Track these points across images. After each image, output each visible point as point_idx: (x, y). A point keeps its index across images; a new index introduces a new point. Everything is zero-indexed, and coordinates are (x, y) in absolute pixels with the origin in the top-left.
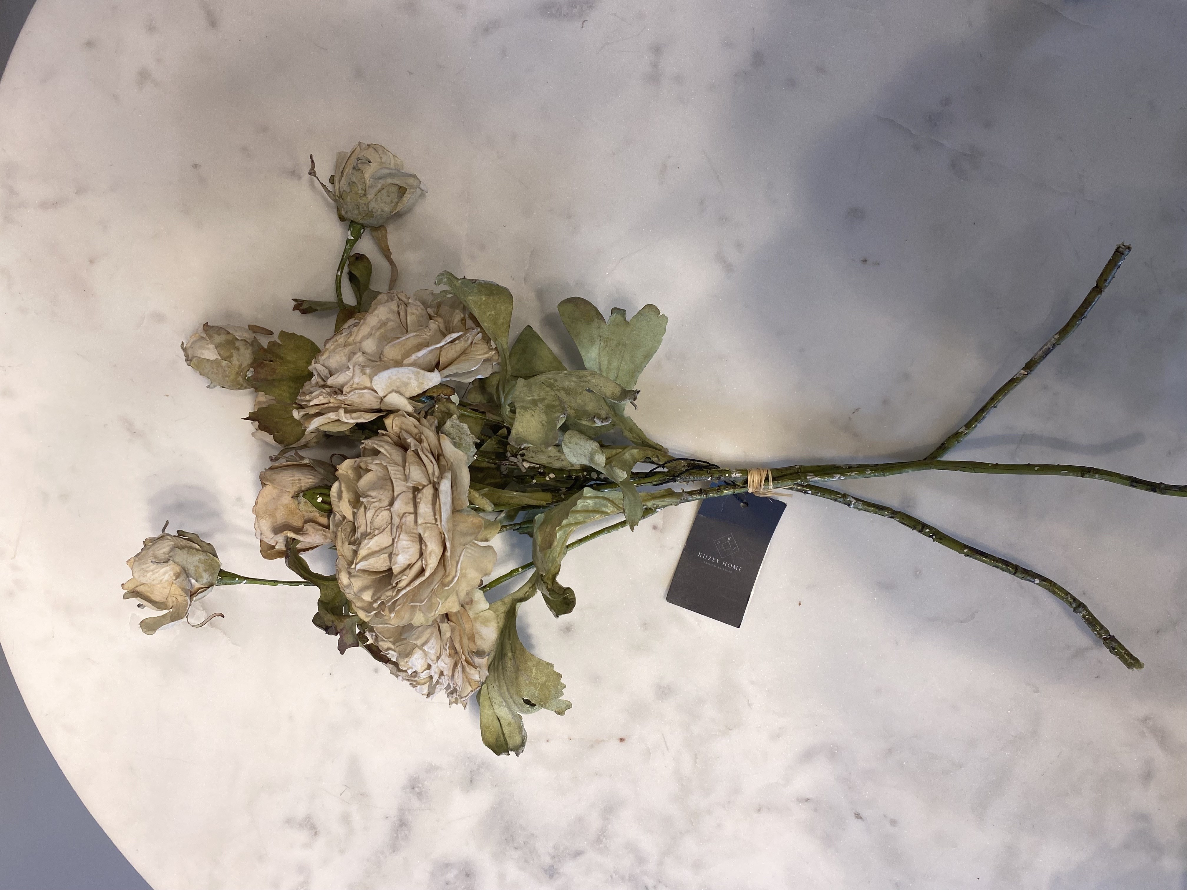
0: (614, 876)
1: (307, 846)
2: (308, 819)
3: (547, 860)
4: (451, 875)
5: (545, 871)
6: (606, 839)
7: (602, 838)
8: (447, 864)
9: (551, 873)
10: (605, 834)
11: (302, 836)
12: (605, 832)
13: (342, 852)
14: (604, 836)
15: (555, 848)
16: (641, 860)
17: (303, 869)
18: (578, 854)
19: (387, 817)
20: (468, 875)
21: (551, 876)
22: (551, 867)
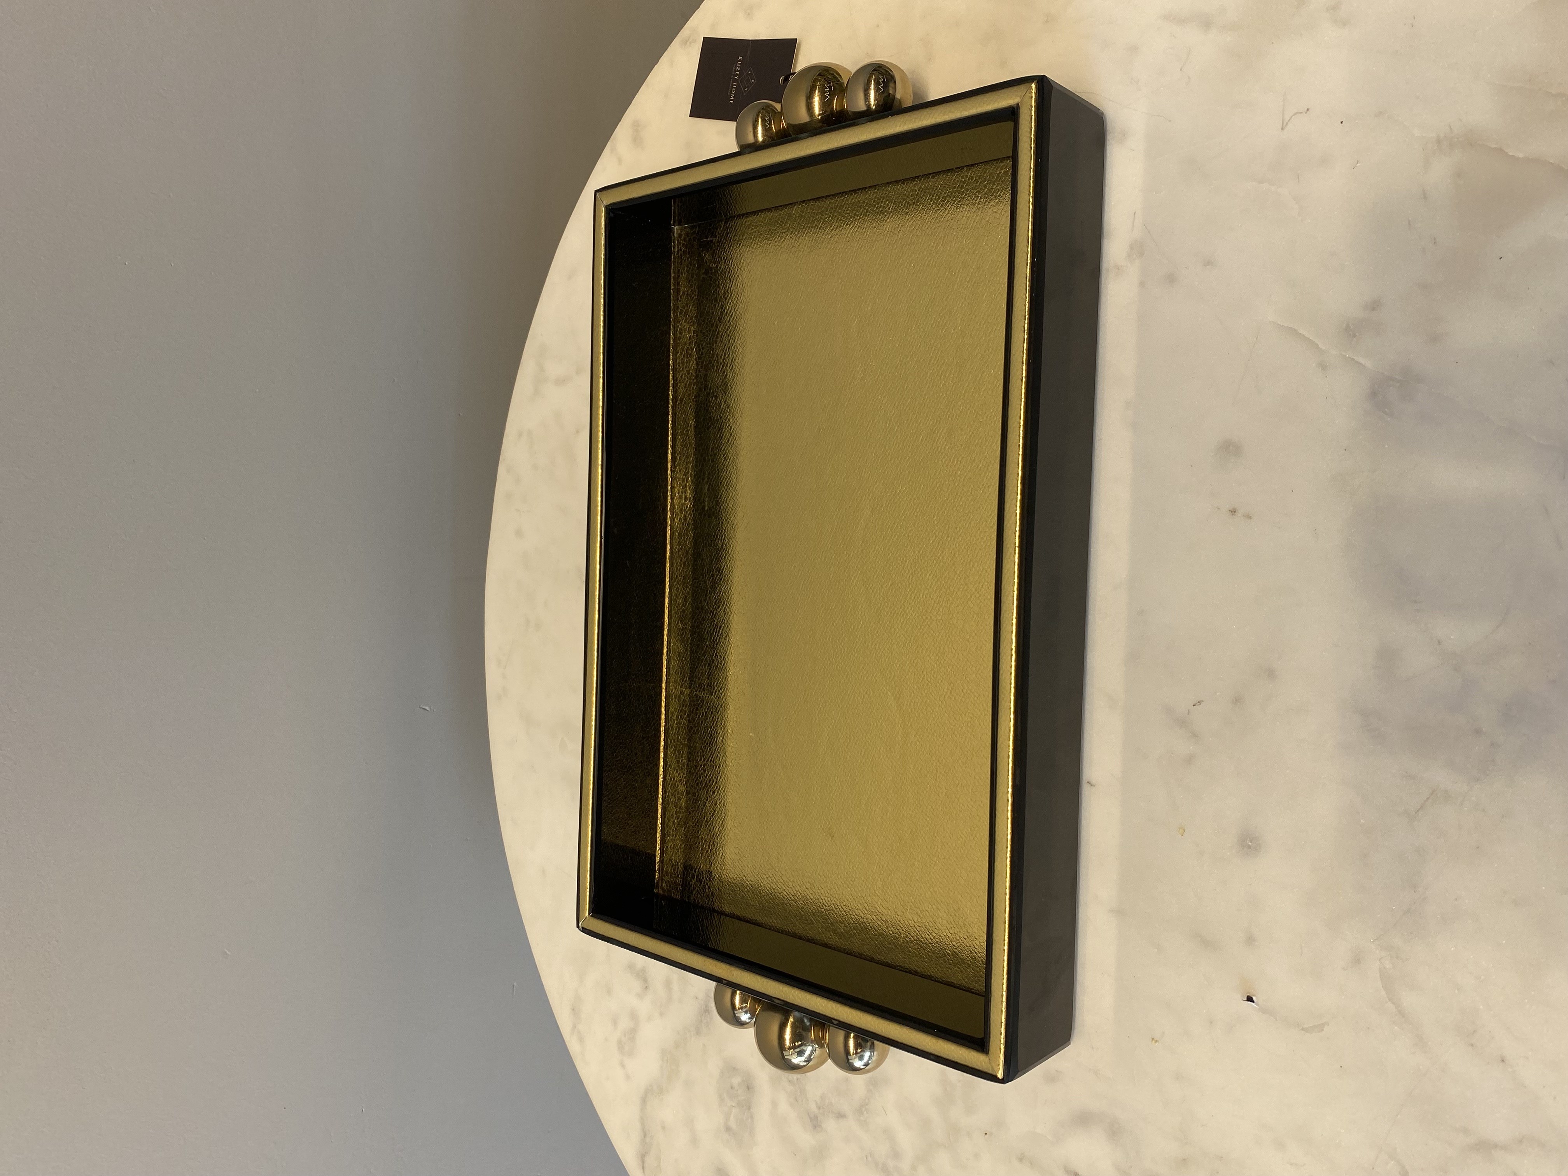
0: (869, 1158)
1: (640, 996)
2: (643, 972)
3: (813, 1107)
4: (736, 1081)
5: (810, 1118)
6: (867, 1113)
7: (864, 1109)
8: (734, 1068)
9: (815, 1124)
10: (867, 1107)
11: (637, 985)
12: (867, 1105)
13: (662, 1014)
14: (866, 1109)
15: (821, 1097)
16: (896, 1154)
17: (634, 1016)
18: (841, 1116)
19: (697, 998)
20: (748, 1088)
21: (815, 1127)
22: (816, 1117)
